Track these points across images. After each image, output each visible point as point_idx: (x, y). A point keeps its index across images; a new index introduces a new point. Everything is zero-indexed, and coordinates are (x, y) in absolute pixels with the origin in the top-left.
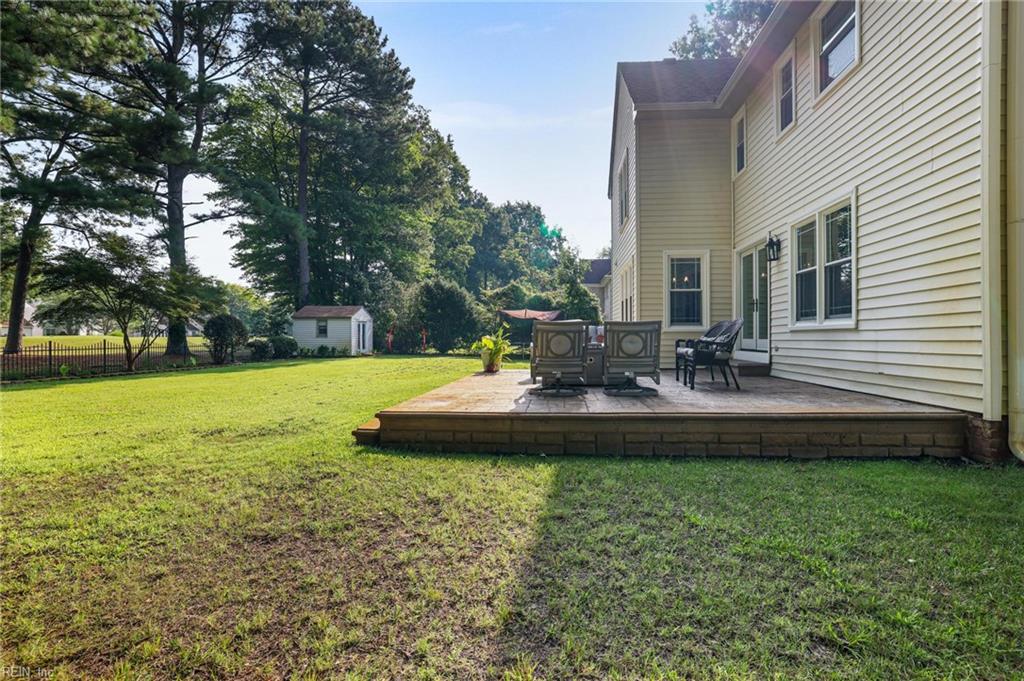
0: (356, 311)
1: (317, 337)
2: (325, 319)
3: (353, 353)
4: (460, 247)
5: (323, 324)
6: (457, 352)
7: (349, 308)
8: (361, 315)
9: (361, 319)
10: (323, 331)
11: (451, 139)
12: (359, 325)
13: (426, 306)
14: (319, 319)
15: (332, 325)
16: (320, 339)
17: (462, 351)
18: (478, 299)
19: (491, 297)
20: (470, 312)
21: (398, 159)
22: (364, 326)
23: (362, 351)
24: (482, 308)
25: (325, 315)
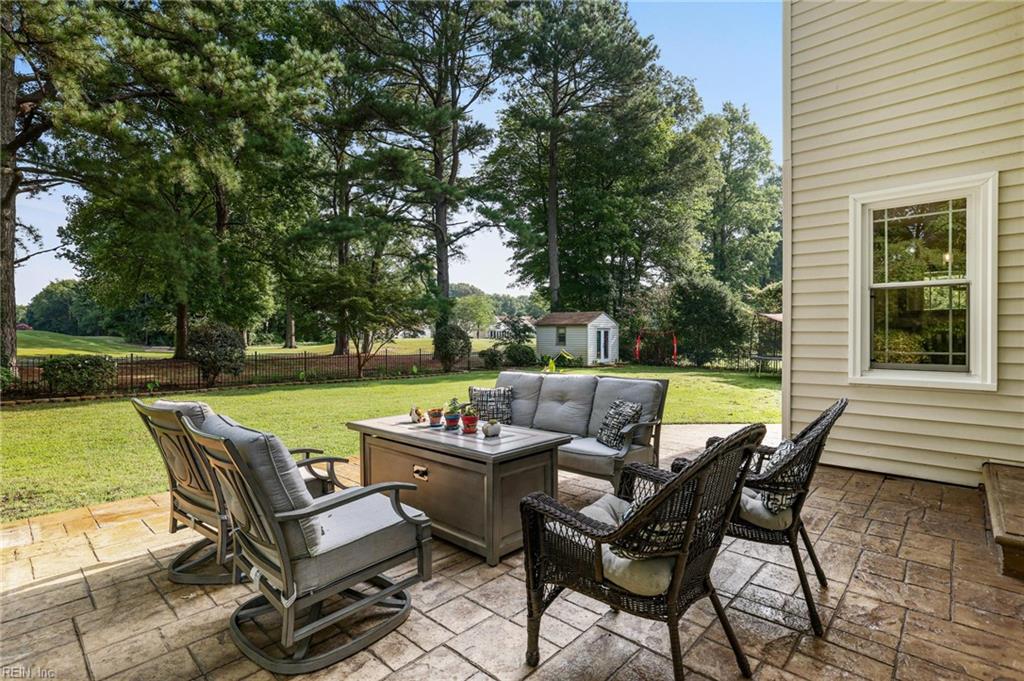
0: (598, 316)
1: (557, 344)
2: (564, 326)
3: (590, 363)
4: (761, 235)
5: (562, 331)
6: (716, 364)
7: (589, 313)
8: (603, 321)
9: (602, 326)
10: (562, 339)
11: (747, 108)
12: (599, 333)
13: (679, 308)
14: (559, 327)
15: (570, 333)
16: (558, 347)
17: (723, 364)
18: (744, 300)
19: (759, 295)
20: (732, 314)
21: (647, 143)
22: (606, 333)
23: (602, 360)
24: (749, 310)
25: (563, 322)
